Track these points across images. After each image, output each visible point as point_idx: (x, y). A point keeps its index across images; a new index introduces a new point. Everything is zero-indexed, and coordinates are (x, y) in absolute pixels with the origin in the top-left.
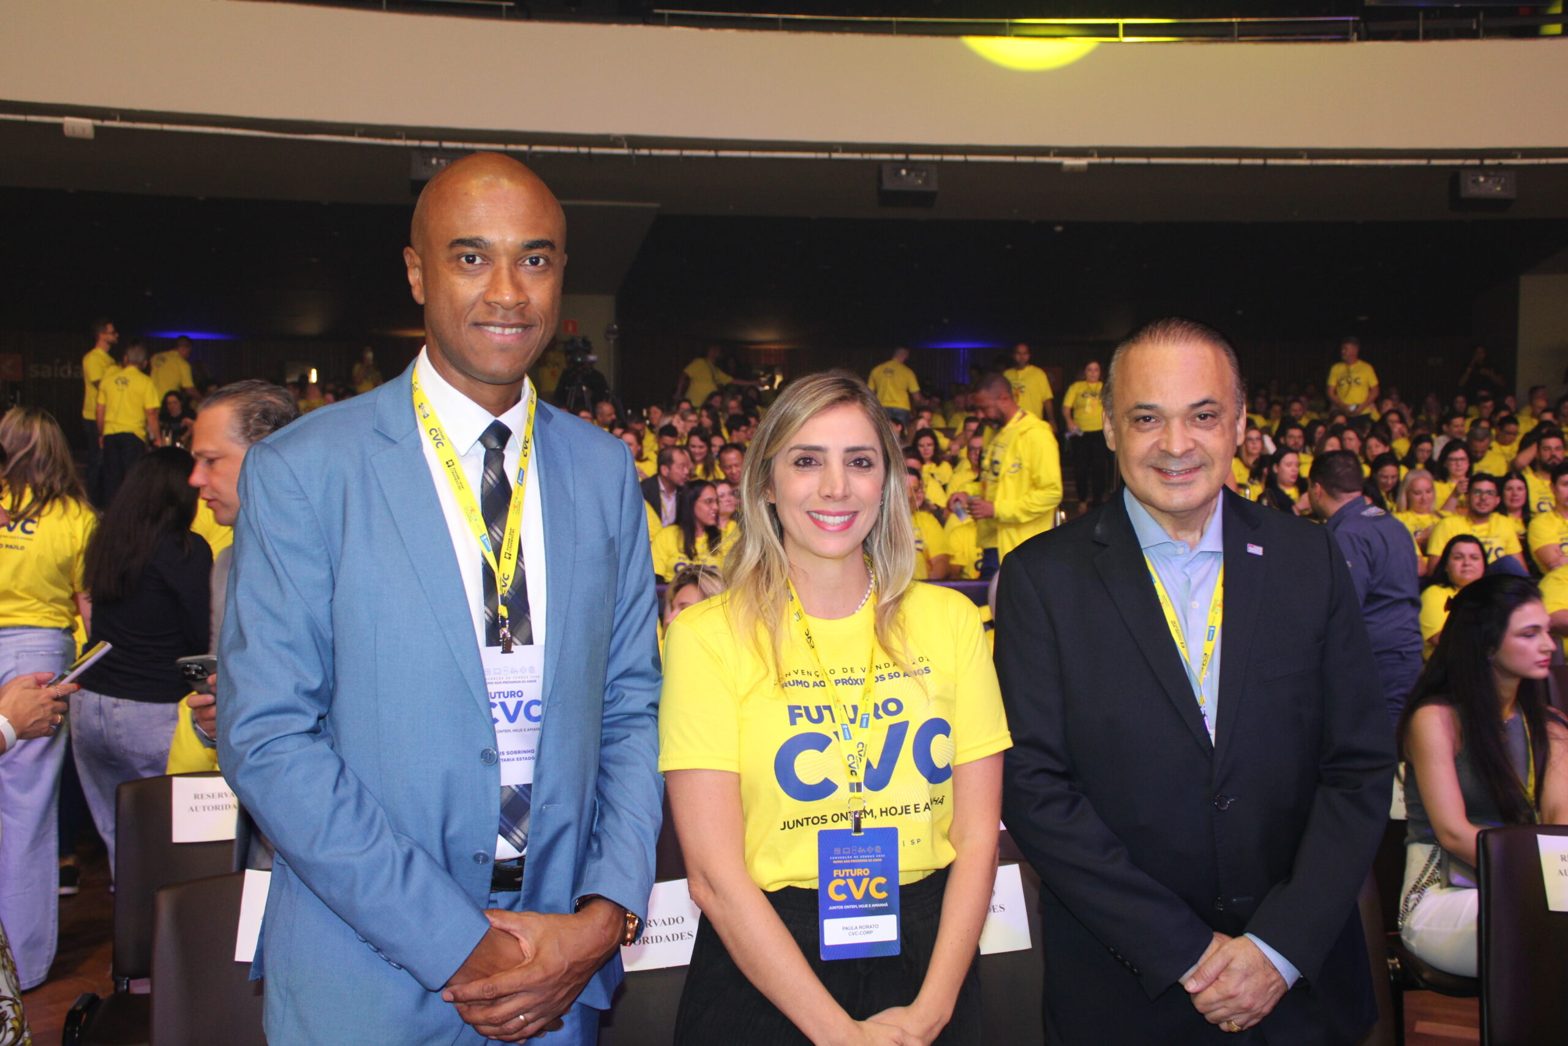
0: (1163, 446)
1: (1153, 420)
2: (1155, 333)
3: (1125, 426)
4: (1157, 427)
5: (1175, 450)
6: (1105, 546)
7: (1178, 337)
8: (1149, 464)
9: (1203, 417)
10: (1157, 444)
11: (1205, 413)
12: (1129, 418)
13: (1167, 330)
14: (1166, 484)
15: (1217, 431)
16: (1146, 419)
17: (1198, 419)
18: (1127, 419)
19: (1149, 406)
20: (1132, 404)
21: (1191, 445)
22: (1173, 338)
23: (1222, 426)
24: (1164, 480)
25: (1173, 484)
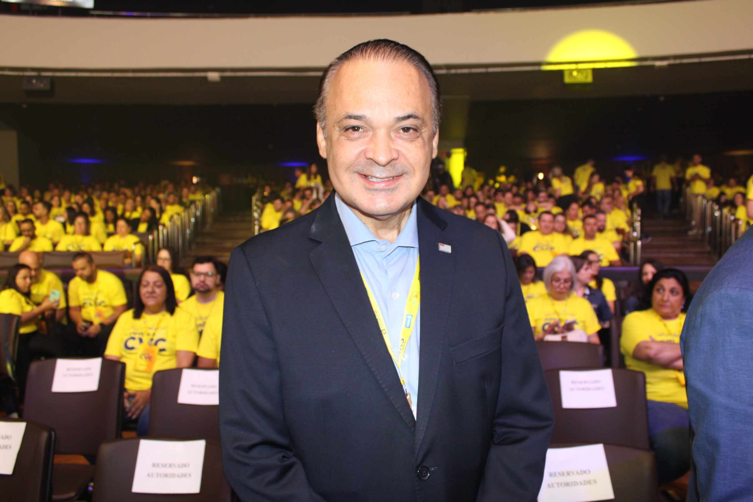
0: (370, 155)
1: (361, 130)
2: (366, 51)
3: (336, 133)
4: (365, 137)
5: (381, 158)
6: (319, 243)
7: (386, 56)
8: (355, 170)
9: (406, 130)
10: (364, 152)
11: (408, 126)
12: (340, 127)
13: (377, 49)
14: (370, 189)
15: (418, 143)
16: (355, 129)
17: (401, 131)
18: (337, 129)
19: (358, 116)
20: (343, 114)
21: (395, 156)
22: (383, 56)
23: (423, 139)
24: (368, 186)
25: (376, 190)
